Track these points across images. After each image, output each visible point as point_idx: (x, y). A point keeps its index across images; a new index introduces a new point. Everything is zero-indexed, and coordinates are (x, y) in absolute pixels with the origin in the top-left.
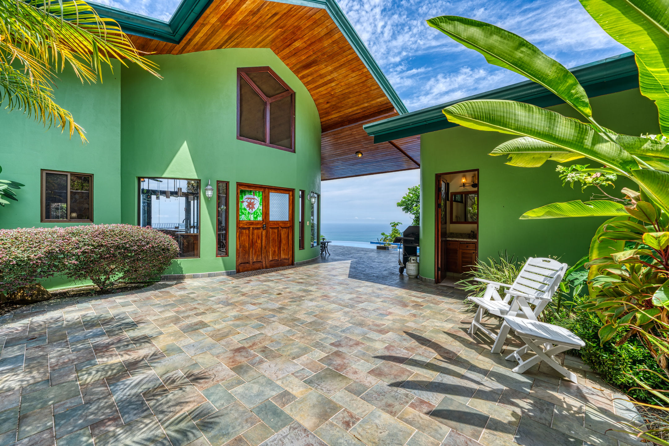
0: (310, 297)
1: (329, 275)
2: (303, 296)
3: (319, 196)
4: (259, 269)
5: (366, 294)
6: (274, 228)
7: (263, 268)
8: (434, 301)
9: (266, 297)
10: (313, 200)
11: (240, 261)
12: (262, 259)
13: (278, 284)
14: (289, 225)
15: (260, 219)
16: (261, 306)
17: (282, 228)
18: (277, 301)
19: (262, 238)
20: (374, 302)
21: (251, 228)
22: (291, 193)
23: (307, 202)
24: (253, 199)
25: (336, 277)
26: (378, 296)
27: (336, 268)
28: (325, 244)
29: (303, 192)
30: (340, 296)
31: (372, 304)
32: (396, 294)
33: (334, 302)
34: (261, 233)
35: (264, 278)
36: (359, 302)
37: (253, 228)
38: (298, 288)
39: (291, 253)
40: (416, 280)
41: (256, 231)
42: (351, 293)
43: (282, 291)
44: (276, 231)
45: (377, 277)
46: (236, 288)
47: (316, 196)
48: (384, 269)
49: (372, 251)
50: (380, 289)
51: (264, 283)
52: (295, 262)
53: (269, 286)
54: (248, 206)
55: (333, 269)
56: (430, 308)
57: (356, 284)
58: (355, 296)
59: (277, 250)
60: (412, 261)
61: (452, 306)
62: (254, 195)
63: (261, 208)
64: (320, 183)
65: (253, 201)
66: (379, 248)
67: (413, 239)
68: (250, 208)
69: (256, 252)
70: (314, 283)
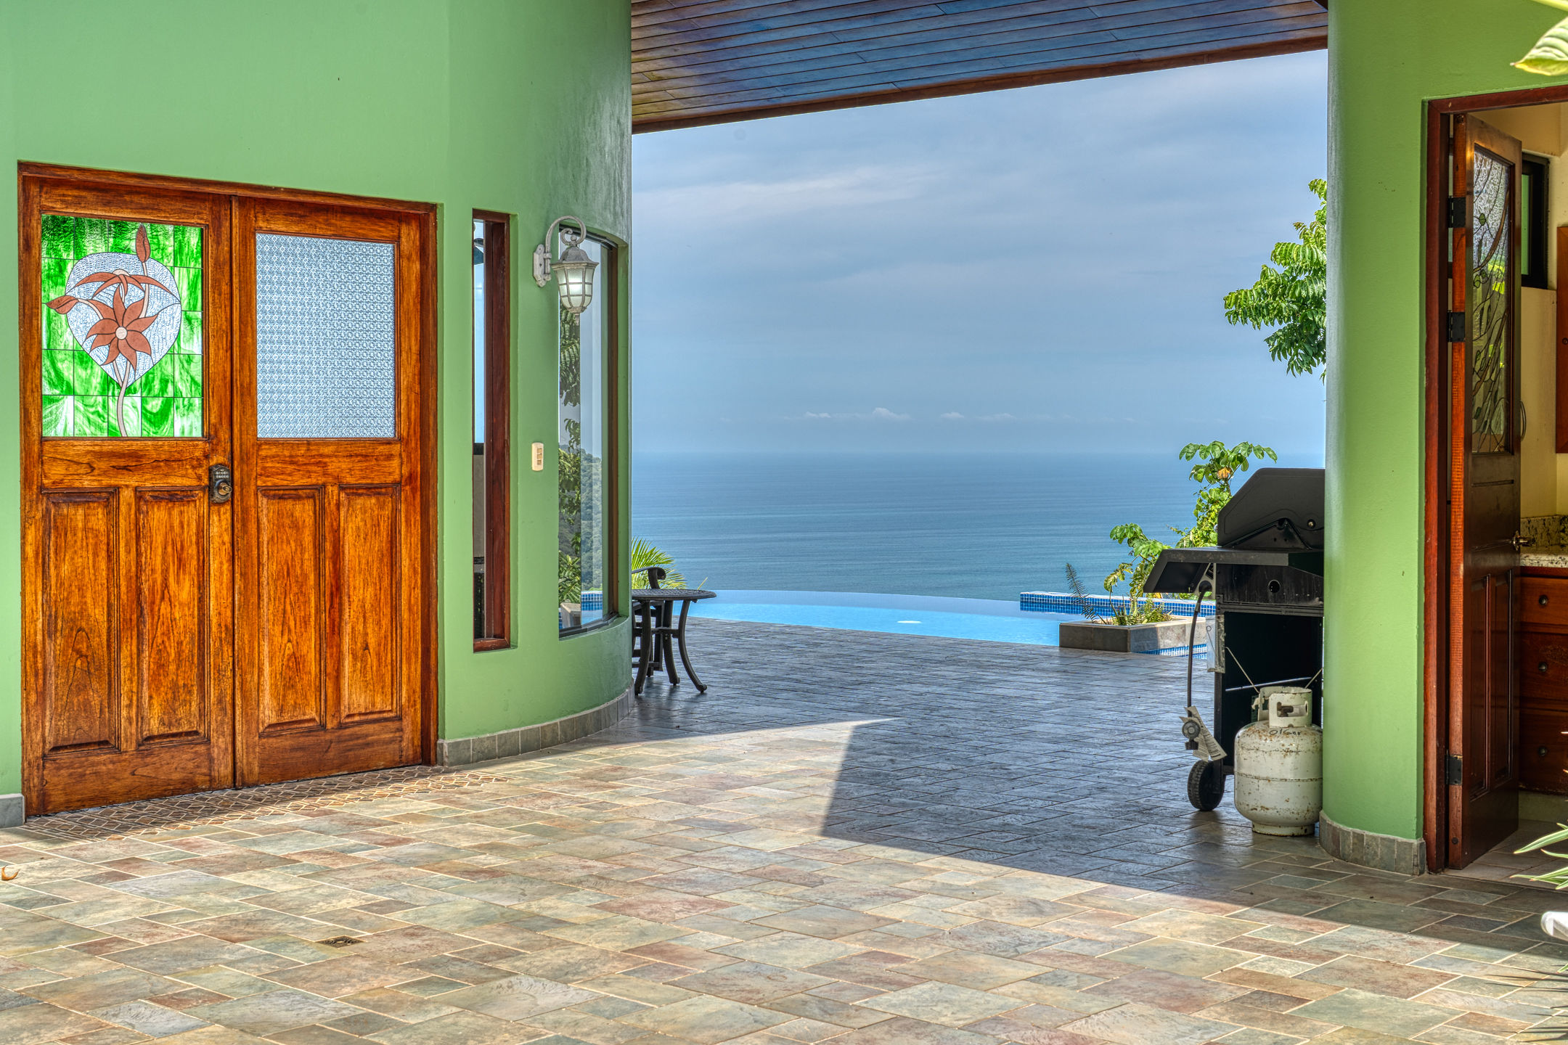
0: (553, 958)
1: (692, 824)
2: (503, 954)
3: (615, 254)
4: (189, 786)
5: (934, 936)
6: (293, 494)
7: (214, 785)
8: (1382, 975)
9: (250, 958)
10: (573, 285)
11: (50, 730)
12: (202, 714)
13: (325, 885)
14: (395, 470)
15: (187, 424)
16: (225, 1012)
17: (353, 491)
18: (330, 985)
19: (203, 567)
20: (980, 982)
21: (127, 495)
22: (409, 236)
23: (525, 298)
24: (137, 280)
25: (738, 839)
26: (1015, 951)
27: (745, 782)
28: (663, 610)
29: (498, 226)
30: (753, 950)
31: (966, 994)
32: (1142, 936)
33: (709, 986)
34: (201, 534)
35: (228, 849)
36: (879, 981)
37: (139, 494)
38: (469, 903)
39: (411, 672)
40: (1303, 850)
41: (158, 516)
42: (831, 934)
43: (357, 923)
44: (304, 511)
45: (1029, 834)
46: (39, 911)
47: (593, 251)
48: (1090, 782)
49: (1024, 660)
50: (1037, 908)
51: (231, 878)
52: (446, 742)
53: (263, 896)
54: (103, 333)
55: (722, 785)
56: (1346, 1010)
57: (875, 880)
58: (856, 948)
59: (309, 648)
60: (1276, 721)
61: (1492, 1004)
62: (144, 252)
63: (194, 346)
64: (623, 155)
65: (134, 294)
66: (1073, 639)
67: (1282, 560)
68: (115, 348)
69: (161, 666)
70: (580, 873)
